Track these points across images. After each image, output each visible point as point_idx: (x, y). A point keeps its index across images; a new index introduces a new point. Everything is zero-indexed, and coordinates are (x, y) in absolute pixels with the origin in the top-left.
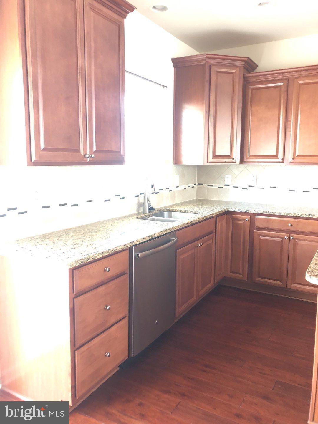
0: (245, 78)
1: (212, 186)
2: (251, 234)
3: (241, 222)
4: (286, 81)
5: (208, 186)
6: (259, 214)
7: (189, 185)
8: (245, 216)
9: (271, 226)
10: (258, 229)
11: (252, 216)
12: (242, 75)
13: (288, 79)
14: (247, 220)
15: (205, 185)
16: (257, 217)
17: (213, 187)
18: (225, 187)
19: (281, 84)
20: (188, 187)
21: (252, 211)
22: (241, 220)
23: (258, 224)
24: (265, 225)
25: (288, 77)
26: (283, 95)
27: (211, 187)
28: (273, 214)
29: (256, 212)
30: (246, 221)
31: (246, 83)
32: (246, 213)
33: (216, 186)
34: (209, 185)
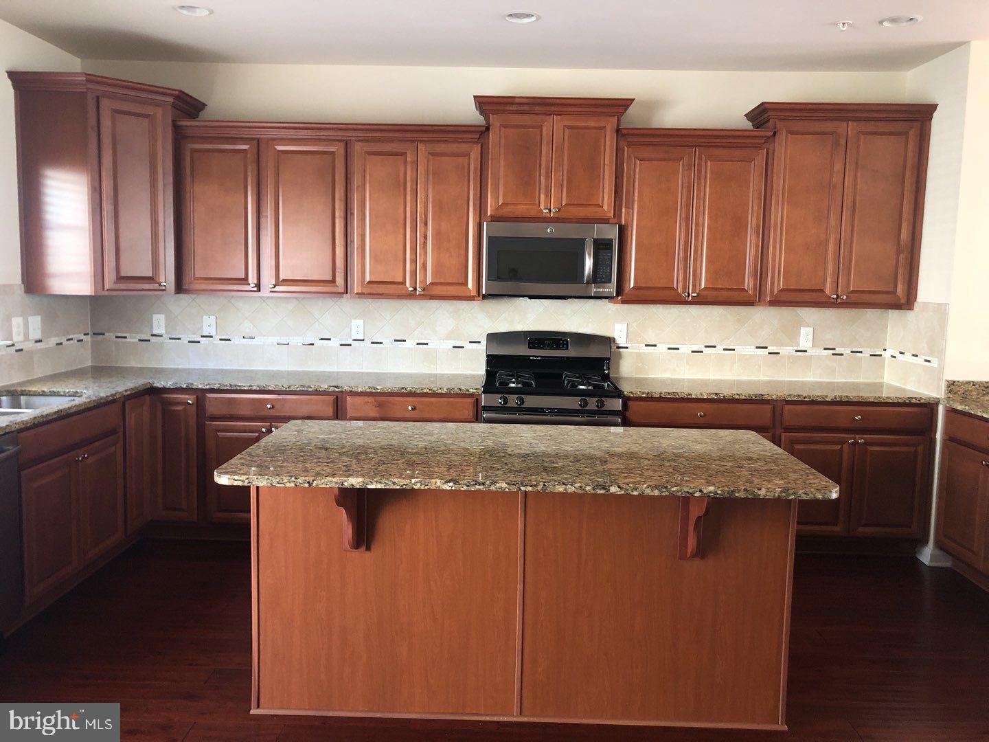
0: (177, 128)
1: (125, 337)
2: (201, 428)
3: (180, 408)
4: (255, 142)
5: (117, 337)
6: (212, 391)
7: (69, 337)
8: (187, 396)
9: (235, 412)
10: (214, 418)
11: (200, 394)
12: (170, 122)
13: (258, 140)
14: (190, 402)
15: (110, 336)
16: (209, 395)
17: (128, 340)
18: (153, 339)
19: (245, 147)
20: (68, 340)
21: (199, 385)
22: (178, 404)
23: (211, 409)
24: (224, 411)
25: (258, 136)
26: (249, 169)
27: (123, 340)
28: (238, 388)
29: (208, 387)
30: (190, 404)
31: (179, 138)
32: (189, 390)
33: (135, 338)
34: (119, 335)
